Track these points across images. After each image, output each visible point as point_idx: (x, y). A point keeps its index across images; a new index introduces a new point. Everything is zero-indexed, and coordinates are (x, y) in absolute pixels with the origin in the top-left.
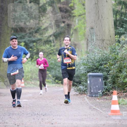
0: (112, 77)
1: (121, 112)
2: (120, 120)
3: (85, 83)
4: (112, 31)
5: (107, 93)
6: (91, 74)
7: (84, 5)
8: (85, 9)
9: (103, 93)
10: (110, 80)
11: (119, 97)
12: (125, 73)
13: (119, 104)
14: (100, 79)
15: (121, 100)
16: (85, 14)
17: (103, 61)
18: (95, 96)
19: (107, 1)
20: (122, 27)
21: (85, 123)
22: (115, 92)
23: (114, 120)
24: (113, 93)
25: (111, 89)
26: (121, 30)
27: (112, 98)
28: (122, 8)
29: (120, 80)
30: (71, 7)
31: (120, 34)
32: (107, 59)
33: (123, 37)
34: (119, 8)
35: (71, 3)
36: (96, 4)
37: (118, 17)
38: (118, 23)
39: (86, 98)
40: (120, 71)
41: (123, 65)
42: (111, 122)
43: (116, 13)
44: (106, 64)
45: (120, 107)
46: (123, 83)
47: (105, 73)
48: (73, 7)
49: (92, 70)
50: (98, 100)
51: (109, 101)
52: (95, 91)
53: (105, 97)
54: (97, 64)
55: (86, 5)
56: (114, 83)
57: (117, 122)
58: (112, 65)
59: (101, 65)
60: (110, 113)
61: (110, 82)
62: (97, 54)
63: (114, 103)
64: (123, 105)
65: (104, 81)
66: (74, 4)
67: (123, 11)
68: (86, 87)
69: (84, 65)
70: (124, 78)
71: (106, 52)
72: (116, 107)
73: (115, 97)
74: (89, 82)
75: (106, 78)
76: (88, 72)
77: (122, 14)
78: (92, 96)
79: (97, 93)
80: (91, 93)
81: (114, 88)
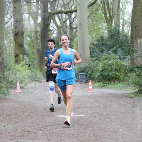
0: (89, 75)
1: (93, 90)
2: (92, 93)
3: (78, 77)
4: (89, 56)
5: (87, 81)
6: (80, 73)
7: (77, 45)
8: (78, 46)
9: (85, 81)
10: (88, 76)
11: (92, 83)
12: (95, 73)
13: (92, 86)
14: (84, 76)
15: (93, 84)
16: (78, 49)
17: (85, 68)
18: (82, 83)
19: (87, 43)
20: (93, 53)
21: (78, 94)
22: (90, 81)
23: (90, 92)
24: (89, 81)
25: (89, 80)
26: (93, 55)
27: (89, 84)
28: (93, 47)
29: (93, 76)
30: (72, 46)
31: (92, 57)
32: (87, 68)
33: (93, 58)
34: (92, 46)
35: (72, 44)
36: (82, 45)
37: (91, 50)
38: (91, 52)
39: (78, 84)
40: (93, 73)
41: (94, 70)
42: (88, 94)
43: (90, 48)
44: (87, 69)
45: (92, 87)
46: (94, 77)
47: (86, 73)
48: (73, 45)
49: (81, 72)
50: (83, 85)
51: (88, 85)
52: (82, 81)
53: (86, 83)
54: (83, 70)
55: (78, 45)
56: (90, 77)
57: (91, 93)
58: (89, 70)
59: (85, 70)
60: (88, 90)
61: (88, 77)
62: (83, 65)
63: (90, 86)
64: (94, 86)
65: (86, 77)
66: (73, 44)
67: (94, 47)
68: (78, 79)
69: (77, 70)
70: (94, 75)
71: (86, 64)
72: (91, 87)
73: (90, 83)
74: (79, 77)
75: (86, 75)
76: (79, 73)
77: (93, 49)
78: (81, 83)
79: (83, 82)
80: (80, 82)
81: (90, 79)
